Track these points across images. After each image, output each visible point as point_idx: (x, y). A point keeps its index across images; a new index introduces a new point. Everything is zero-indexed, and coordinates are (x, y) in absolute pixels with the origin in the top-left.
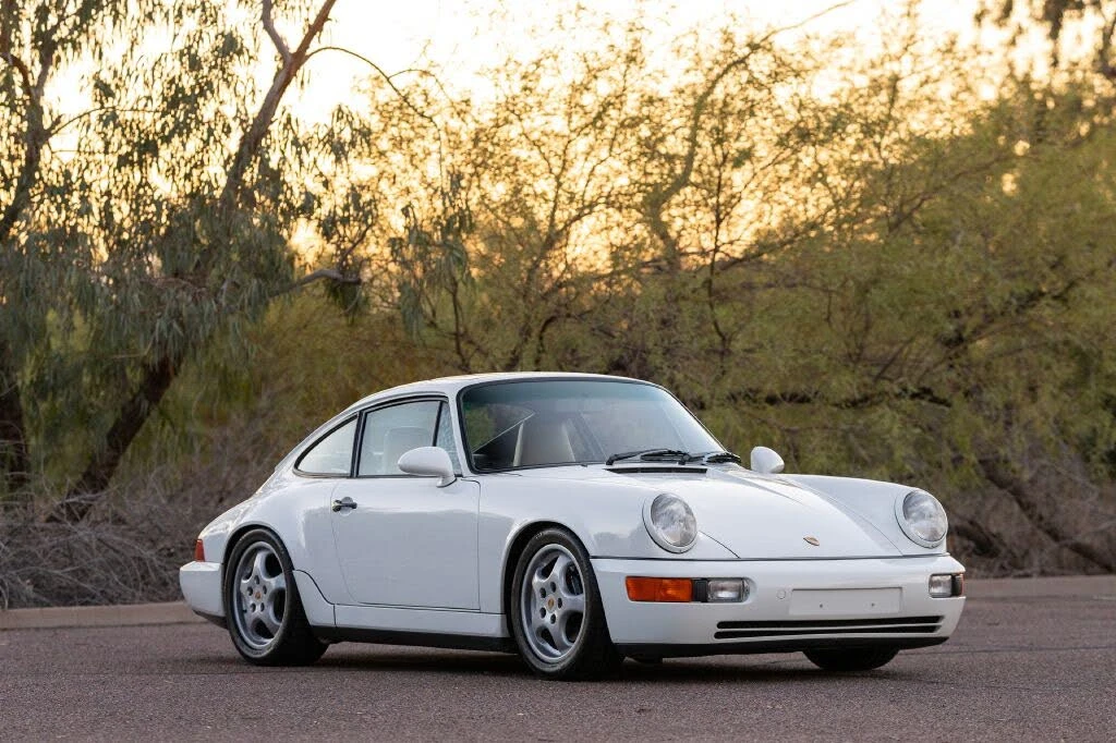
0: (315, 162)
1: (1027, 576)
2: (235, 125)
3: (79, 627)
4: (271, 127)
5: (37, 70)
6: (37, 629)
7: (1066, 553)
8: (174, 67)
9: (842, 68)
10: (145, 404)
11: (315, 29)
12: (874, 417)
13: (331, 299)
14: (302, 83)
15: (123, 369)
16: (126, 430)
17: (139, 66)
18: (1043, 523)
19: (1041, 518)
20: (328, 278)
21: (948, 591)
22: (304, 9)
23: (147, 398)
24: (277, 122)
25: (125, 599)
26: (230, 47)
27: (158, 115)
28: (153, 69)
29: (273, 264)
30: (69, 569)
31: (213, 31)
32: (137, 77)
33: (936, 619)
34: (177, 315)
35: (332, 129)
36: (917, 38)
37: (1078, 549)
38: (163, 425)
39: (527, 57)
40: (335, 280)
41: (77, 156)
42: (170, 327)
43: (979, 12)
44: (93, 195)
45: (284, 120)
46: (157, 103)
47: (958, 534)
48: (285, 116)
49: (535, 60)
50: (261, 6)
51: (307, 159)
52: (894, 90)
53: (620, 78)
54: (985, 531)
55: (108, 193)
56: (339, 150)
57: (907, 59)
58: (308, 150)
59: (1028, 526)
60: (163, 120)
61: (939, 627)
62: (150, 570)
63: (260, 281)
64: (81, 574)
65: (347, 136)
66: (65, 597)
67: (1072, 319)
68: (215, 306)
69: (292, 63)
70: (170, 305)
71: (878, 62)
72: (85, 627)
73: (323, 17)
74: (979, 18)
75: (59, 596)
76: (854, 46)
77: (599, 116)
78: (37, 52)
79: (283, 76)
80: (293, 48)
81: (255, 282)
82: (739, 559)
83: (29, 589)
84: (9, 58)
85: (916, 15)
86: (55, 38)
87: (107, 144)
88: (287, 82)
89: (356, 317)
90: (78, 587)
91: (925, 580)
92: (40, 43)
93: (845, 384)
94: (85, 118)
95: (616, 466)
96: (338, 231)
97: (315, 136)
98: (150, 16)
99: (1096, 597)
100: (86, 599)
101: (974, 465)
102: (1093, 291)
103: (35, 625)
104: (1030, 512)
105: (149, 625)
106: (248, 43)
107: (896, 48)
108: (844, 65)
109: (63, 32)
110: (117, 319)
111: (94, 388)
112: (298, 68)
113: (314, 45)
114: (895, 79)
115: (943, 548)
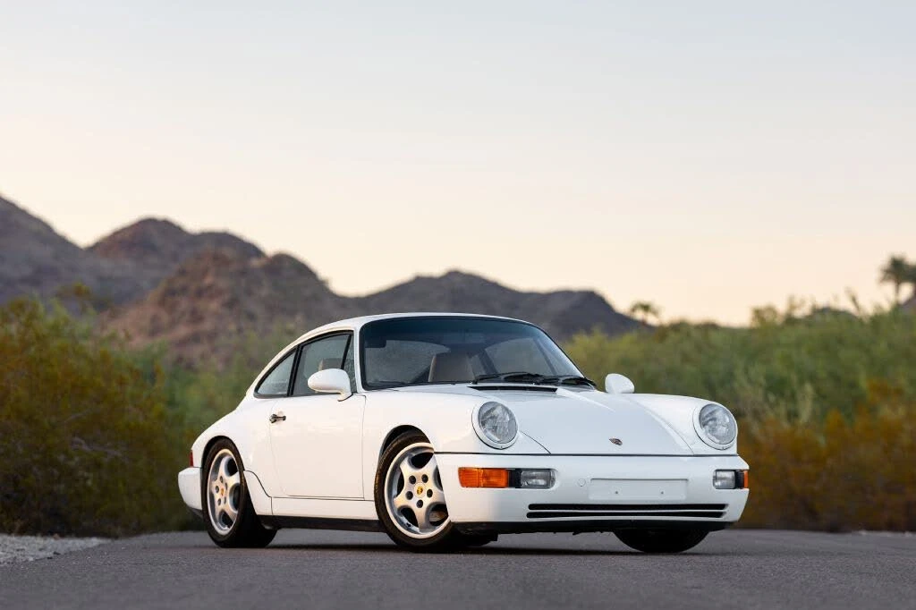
21: (732, 483)
33: (722, 506)
61: (725, 513)
82: (550, 454)
91: (711, 474)
95: (480, 385)
115: (734, 450)
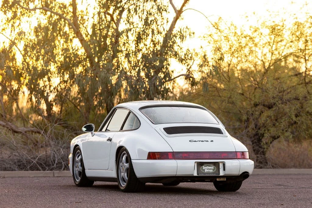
69: (179, 13)
80: (179, 9)
88: (177, 19)
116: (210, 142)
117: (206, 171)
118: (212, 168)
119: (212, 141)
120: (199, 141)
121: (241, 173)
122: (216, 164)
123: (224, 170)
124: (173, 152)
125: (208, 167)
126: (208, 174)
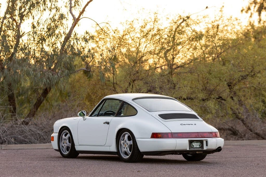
0: (81, 43)
1: (243, 140)
2: (63, 35)
3: (24, 149)
4: (71, 35)
5: (19, 21)
6: (14, 149)
7: (254, 135)
8: (49, 21)
9: (206, 23)
10: (42, 98)
11: (82, 13)
12: (208, 103)
13: (84, 75)
14: (79, 25)
15: (38, 90)
16: (38, 104)
17: (41, 21)
18: (249, 128)
19: (248, 126)
20: (84, 70)
22: (79, 9)
23: (43, 97)
24: (73, 34)
25: (35, 143)
26: (62, 17)
27: (45, 32)
28: (45, 22)
29: (71, 67)
30: (23, 136)
31: (59, 13)
32: (41, 24)
34: (49, 78)
35: (85, 36)
36: (223, 16)
37: (256, 134)
38: (47, 103)
39: (130, 20)
40: (85, 70)
41: (27, 42)
42: (47, 81)
43: (242, 10)
44: (31, 50)
45: (75, 34)
46: (46, 30)
47: (229, 130)
48: (75, 33)
49: (132, 20)
50: (69, 8)
51: (79, 43)
52: (218, 28)
53: (153, 24)
54: (235, 129)
55: (34, 50)
56: (86, 41)
57: (221, 21)
58: (79, 41)
59: (245, 128)
60: (47, 33)
62: (41, 136)
63: (68, 71)
64: (25, 137)
65: (88, 38)
66: (21, 142)
67: (254, 81)
68: (57, 76)
69: (76, 21)
70: (47, 76)
71: (213, 21)
72: (25, 149)
73: (84, 10)
74: (242, 11)
75: (20, 142)
76: (208, 18)
77: (147, 34)
78: (19, 17)
79: (74, 24)
80: (77, 17)
81: (66, 71)
83: (13, 140)
84: (13, 19)
85: (222, 11)
86: (23, 14)
87: (34, 39)
88: (75, 25)
89: (90, 79)
90: (24, 140)
92: (20, 15)
93: (201, 95)
94: (29, 33)
96: (86, 59)
97: (81, 37)
98: (45, 10)
99: (259, 145)
100: (26, 143)
101: (231, 115)
102: (259, 75)
103: (13, 149)
104: (245, 125)
105: (40, 149)
106: (66, 16)
107: (218, 18)
108: (206, 22)
109: (25, 13)
110: (35, 79)
111: (31, 94)
112: (78, 22)
113: (81, 17)
114: (218, 26)
116: (194, 125)
117: (195, 146)
118: (199, 144)
119: (195, 124)
120: (187, 124)
121: (217, 148)
122: (201, 142)
123: (207, 145)
124: (172, 133)
125: (196, 144)
126: (196, 149)
